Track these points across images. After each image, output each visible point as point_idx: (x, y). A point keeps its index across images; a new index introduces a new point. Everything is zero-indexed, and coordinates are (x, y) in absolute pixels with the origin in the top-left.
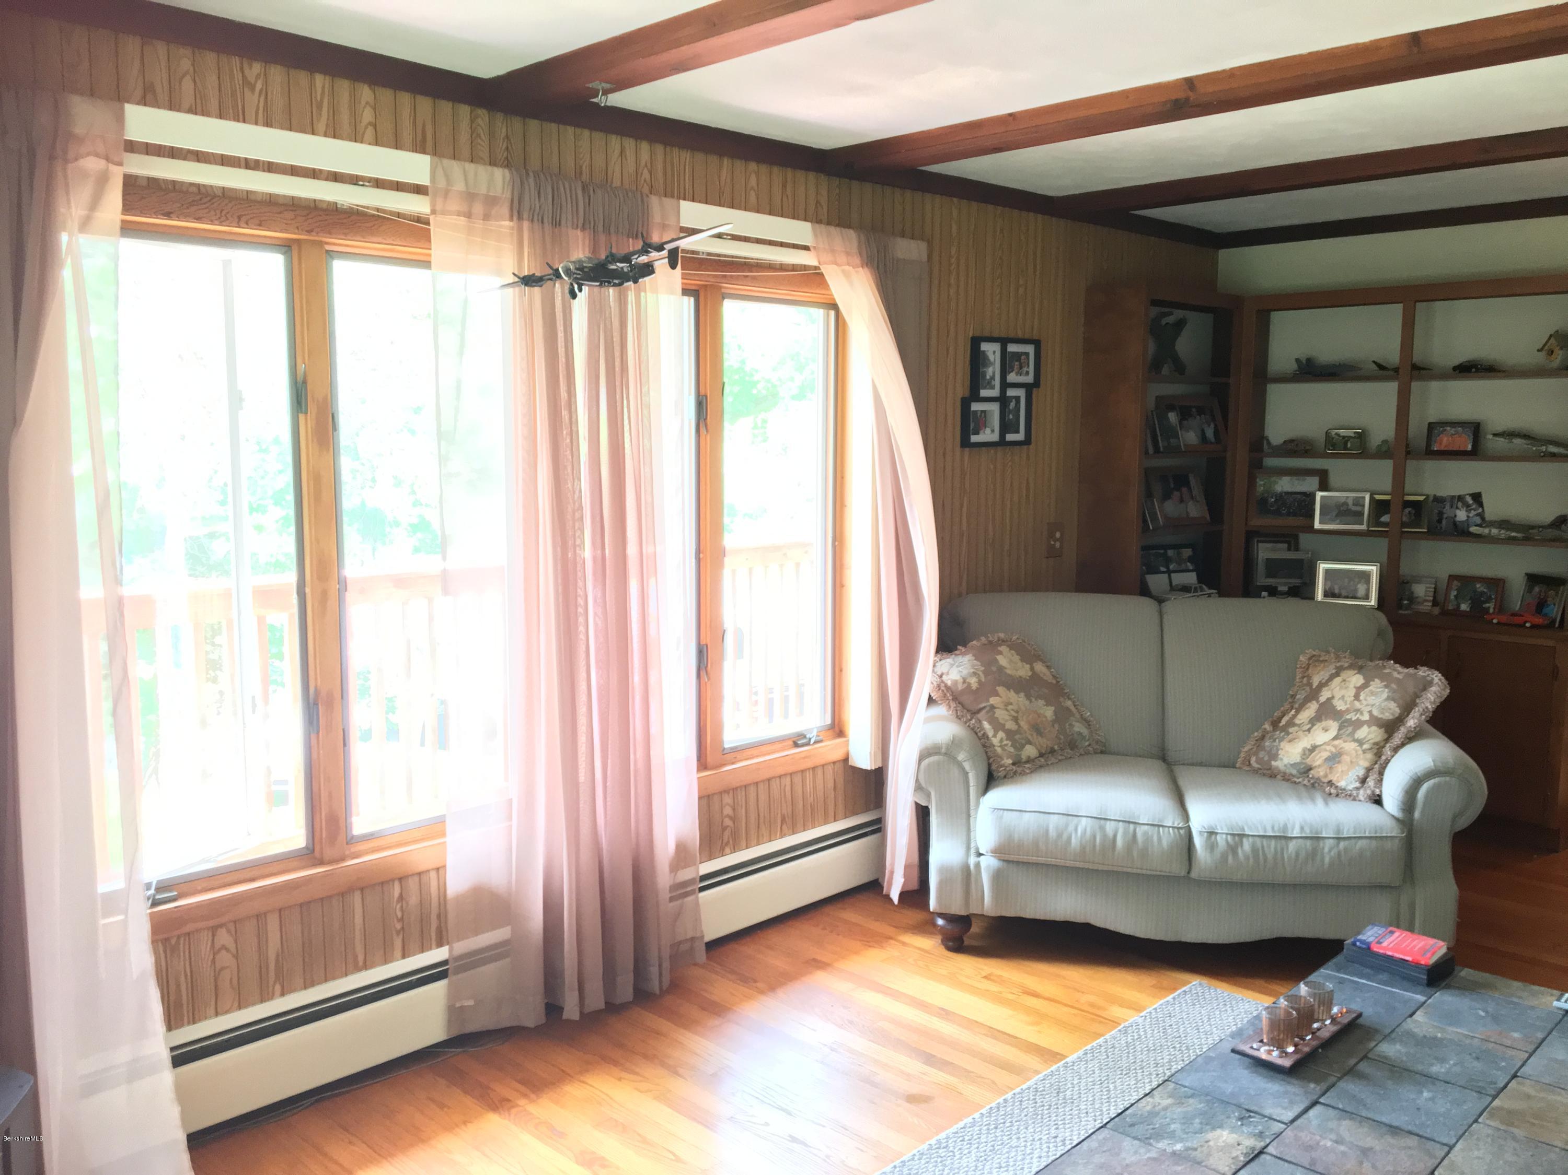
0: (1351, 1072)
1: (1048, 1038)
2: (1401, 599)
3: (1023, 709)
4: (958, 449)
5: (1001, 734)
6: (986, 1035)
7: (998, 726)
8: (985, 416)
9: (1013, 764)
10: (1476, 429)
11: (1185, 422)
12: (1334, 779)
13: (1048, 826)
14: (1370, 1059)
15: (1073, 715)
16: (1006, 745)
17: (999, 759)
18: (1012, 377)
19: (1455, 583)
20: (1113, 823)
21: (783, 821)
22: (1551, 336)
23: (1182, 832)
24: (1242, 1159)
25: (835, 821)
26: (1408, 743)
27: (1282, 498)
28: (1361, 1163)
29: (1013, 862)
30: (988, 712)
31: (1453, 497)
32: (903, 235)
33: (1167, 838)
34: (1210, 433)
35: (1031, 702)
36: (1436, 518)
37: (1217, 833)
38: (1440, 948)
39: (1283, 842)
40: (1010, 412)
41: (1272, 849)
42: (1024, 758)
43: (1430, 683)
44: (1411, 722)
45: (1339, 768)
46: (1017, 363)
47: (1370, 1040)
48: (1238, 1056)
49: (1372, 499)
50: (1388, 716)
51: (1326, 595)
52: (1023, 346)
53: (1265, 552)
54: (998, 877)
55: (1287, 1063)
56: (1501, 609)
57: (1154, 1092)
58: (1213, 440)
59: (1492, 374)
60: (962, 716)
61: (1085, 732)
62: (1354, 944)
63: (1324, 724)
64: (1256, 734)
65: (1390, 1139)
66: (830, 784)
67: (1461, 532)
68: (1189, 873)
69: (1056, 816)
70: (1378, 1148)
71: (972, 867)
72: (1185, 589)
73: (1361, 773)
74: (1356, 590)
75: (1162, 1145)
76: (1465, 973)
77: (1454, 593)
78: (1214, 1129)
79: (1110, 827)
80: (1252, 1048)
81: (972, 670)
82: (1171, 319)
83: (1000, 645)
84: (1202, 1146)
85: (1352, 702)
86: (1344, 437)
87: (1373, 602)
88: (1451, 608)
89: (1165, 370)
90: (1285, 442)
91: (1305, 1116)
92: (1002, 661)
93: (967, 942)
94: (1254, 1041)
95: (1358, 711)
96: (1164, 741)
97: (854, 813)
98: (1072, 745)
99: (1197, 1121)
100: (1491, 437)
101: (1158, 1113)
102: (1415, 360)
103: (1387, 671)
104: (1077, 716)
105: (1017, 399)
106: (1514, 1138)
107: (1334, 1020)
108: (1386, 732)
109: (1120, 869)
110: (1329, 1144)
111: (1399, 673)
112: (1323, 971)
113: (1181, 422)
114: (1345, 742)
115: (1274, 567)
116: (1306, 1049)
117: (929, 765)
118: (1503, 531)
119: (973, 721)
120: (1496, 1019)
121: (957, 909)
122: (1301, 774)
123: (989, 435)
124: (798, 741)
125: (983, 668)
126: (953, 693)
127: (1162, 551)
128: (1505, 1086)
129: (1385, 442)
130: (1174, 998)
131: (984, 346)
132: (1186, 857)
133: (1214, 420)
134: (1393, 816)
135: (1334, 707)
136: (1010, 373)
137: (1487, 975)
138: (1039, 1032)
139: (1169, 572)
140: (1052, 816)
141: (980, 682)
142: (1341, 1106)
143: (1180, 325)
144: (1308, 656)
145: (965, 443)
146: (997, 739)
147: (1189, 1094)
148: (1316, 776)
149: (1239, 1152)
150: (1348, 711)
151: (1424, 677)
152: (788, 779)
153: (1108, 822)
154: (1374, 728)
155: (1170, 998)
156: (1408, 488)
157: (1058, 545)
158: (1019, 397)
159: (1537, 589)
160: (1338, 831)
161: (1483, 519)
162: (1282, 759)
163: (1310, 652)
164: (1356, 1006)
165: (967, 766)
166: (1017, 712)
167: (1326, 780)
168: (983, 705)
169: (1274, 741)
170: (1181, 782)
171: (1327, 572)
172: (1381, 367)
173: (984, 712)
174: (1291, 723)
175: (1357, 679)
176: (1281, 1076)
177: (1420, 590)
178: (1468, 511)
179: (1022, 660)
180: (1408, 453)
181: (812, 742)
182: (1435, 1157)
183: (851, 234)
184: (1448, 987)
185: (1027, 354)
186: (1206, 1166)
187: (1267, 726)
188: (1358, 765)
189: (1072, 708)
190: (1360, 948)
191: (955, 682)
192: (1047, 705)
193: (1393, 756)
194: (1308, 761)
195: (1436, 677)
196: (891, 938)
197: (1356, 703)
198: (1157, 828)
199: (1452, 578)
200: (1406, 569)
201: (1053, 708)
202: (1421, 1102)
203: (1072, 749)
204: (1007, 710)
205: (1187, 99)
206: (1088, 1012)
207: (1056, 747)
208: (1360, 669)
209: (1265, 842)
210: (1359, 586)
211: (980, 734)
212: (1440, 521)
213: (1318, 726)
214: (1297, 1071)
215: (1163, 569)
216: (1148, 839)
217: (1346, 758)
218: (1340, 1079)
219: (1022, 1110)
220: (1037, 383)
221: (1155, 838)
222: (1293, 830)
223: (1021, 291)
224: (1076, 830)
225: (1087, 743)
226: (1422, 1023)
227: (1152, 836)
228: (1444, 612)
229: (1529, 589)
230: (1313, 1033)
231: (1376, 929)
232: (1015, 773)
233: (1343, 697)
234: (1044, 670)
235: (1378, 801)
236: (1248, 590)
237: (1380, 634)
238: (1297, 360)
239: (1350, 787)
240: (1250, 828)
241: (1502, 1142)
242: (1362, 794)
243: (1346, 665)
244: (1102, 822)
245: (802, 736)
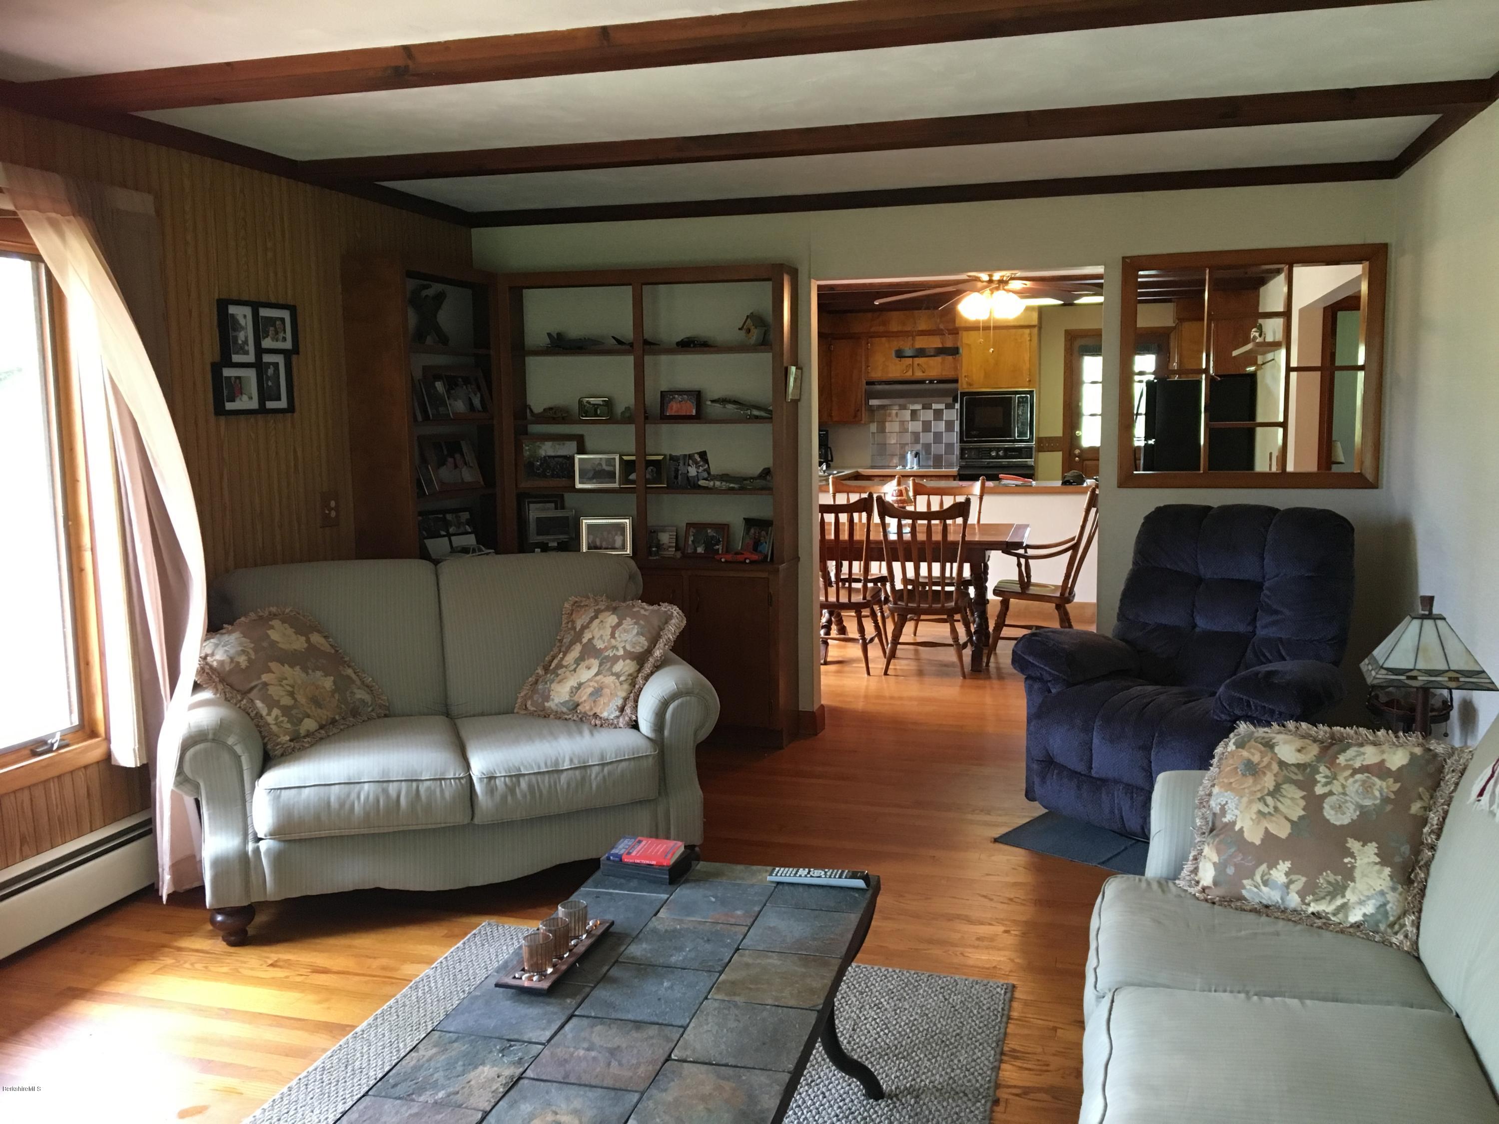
0: (605, 979)
1: (336, 1013)
2: (651, 547)
3: (299, 682)
4: (212, 417)
5: (276, 712)
6: (271, 1025)
7: (272, 703)
8: (240, 383)
9: (291, 740)
10: (697, 396)
11: (453, 392)
12: (598, 711)
13: (329, 798)
14: (621, 962)
15: (353, 682)
16: (282, 722)
17: (275, 738)
18: (267, 343)
19: (692, 529)
20: (395, 784)
21: (23, 841)
22: (748, 317)
23: (463, 781)
24: (501, 1090)
25: (92, 831)
26: (656, 671)
27: (546, 460)
28: (609, 1064)
29: (295, 841)
30: (260, 690)
31: (685, 455)
32: (124, 185)
33: (450, 790)
34: (477, 401)
35: (307, 674)
36: (673, 474)
37: (495, 778)
38: (679, 847)
39: (556, 775)
40: (268, 378)
41: (547, 784)
42: (303, 732)
43: (671, 617)
44: (657, 653)
45: (602, 701)
46: (272, 329)
47: (620, 945)
48: (502, 990)
49: (621, 459)
50: (638, 649)
51: (589, 548)
52: (279, 311)
53: (535, 512)
54: (278, 859)
55: (545, 985)
56: (727, 551)
57: (419, 1046)
58: (480, 409)
59: (706, 349)
60: (232, 698)
61: (367, 697)
62: (608, 859)
63: (587, 663)
64: (530, 679)
65: (635, 1034)
66: (83, 792)
67: (692, 486)
68: (472, 819)
69: (337, 786)
70: (624, 1045)
71: (250, 853)
72: (465, 550)
73: (620, 702)
74: (614, 541)
75: (426, 1097)
76: (701, 866)
77: (691, 538)
78: (476, 1067)
79: (392, 789)
80: (514, 977)
81: (240, 648)
82: (430, 292)
83: (271, 620)
84: (463, 1088)
85: (609, 641)
86: (594, 405)
87: (629, 551)
88: (689, 551)
89: (429, 340)
90: (545, 410)
91: (562, 1032)
92: (274, 635)
93: (251, 931)
94: (515, 972)
95: (615, 647)
96: (446, 697)
97: (115, 820)
98: (355, 713)
99: (460, 1063)
100: (709, 403)
101: (422, 1066)
102: (646, 336)
103: (635, 610)
104: (358, 682)
105: (276, 365)
106: (736, 1005)
107: (589, 933)
108: (638, 664)
109: (405, 828)
110: (582, 1053)
111: (646, 610)
112: (583, 889)
113: (448, 391)
114: (605, 676)
115: (545, 526)
116: (564, 967)
117: (195, 755)
118: (724, 483)
119: (245, 701)
120: (723, 902)
121: (237, 900)
122: (570, 710)
123: (248, 401)
124: (36, 747)
125: (252, 645)
126: (219, 673)
127: (441, 516)
128: (730, 961)
129: (628, 409)
130: (464, 943)
131: (232, 310)
132: (468, 804)
133: (479, 388)
134: (648, 738)
135: (595, 646)
136: (264, 338)
137: (717, 864)
138: (329, 1008)
139: (449, 535)
140: (333, 787)
141: (250, 660)
142: (593, 1014)
143: (440, 298)
144: (572, 603)
145: (220, 410)
146: (272, 717)
147: (454, 1038)
148: (583, 711)
149: (498, 1085)
150: (606, 649)
151: (666, 612)
152: (26, 792)
153: (391, 784)
154: (628, 661)
155: (460, 944)
156: (649, 450)
157: (333, 514)
158: (278, 363)
159: (752, 531)
160: (602, 757)
161: (709, 473)
162: (553, 700)
163: (573, 599)
164: (610, 917)
165: (238, 749)
166: (293, 687)
167: (591, 713)
168: (253, 684)
169: (546, 683)
170: (463, 734)
171: (589, 526)
172: (619, 342)
173: (255, 691)
174: (560, 666)
175: (612, 619)
176: (541, 999)
177: (665, 538)
178: (698, 467)
179: (296, 633)
180: (646, 418)
181: (55, 747)
182: (672, 1041)
183: (57, 178)
184: (687, 881)
185: (283, 320)
186: (466, 1108)
187: (540, 671)
188: (617, 696)
189: (354, 676)
190: (613, 861)
191: (222, 663)
192: (326, 676)
193: (644, 684)
194: (576, 698)
195: (675, 610)
196: (164, 946)
197: (613, 640)
198: (438, 782)
199: (689, 525)
200: (652, 521)
201: (332, 678)
202: (661, 992)
203: (354, 717)
204: (281, 685)
205: (407, 67)
206: (379, 976)
207: (337, 717)
208: (614, 610)
209: (539, 777)
210: (616, 537)
211: (252, 714)
212: (676, 477)
213: (583, 665)
214: (555, 991)
215: (443, 533)
216: (431, 792)
217: (607, 691)
218: (593, 988)
219: (307, 1095)
220: (296, 349)
221: (438, 790)
222: (563, 762)
223: (270, 255)
224: (359, 797)
225: (370, 709)
226: (665, 919)
227: (435, 791)
228: (685, 556)
229: (747, 531)
230: (570, 951)
231: (626, 841)
232: (293, 750)
233: (602, 636)
234: (322, 641)
235: (635, 726)
236: (523, 547)
237: (632, 577)
238: (549, 335)
239: (612, 717)
240: (526, 768)
241: (726, 1012)
242: (622, 722)
243: (603, 607)
244: (385, 785)
245: (42, 742)
